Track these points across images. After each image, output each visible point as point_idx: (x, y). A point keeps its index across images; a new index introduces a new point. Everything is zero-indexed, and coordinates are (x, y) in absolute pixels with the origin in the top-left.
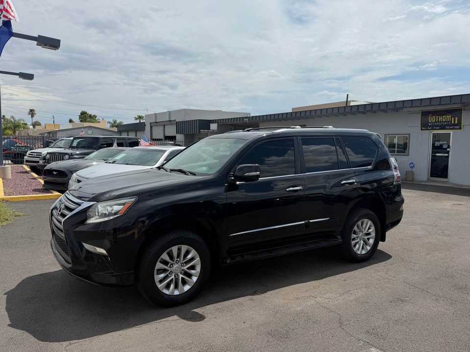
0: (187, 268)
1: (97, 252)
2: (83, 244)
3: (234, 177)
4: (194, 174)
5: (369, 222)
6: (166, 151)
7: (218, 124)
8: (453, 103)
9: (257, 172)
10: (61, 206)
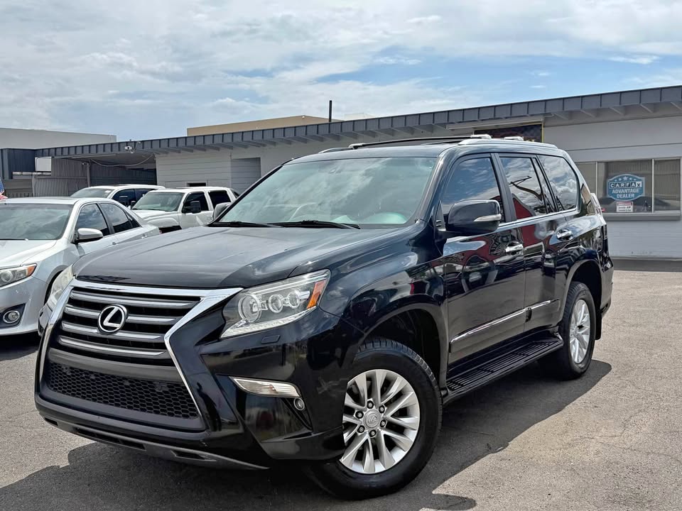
0: (393, 416)
1: (273, 393)
2: (236, 380)
3: (448, 227)
4: (356, 227)
5: (584, 305)
6: (72, 206)
7: (53, 157)
8: (532, 115)
9: (495, 214)
10: (113, 309)
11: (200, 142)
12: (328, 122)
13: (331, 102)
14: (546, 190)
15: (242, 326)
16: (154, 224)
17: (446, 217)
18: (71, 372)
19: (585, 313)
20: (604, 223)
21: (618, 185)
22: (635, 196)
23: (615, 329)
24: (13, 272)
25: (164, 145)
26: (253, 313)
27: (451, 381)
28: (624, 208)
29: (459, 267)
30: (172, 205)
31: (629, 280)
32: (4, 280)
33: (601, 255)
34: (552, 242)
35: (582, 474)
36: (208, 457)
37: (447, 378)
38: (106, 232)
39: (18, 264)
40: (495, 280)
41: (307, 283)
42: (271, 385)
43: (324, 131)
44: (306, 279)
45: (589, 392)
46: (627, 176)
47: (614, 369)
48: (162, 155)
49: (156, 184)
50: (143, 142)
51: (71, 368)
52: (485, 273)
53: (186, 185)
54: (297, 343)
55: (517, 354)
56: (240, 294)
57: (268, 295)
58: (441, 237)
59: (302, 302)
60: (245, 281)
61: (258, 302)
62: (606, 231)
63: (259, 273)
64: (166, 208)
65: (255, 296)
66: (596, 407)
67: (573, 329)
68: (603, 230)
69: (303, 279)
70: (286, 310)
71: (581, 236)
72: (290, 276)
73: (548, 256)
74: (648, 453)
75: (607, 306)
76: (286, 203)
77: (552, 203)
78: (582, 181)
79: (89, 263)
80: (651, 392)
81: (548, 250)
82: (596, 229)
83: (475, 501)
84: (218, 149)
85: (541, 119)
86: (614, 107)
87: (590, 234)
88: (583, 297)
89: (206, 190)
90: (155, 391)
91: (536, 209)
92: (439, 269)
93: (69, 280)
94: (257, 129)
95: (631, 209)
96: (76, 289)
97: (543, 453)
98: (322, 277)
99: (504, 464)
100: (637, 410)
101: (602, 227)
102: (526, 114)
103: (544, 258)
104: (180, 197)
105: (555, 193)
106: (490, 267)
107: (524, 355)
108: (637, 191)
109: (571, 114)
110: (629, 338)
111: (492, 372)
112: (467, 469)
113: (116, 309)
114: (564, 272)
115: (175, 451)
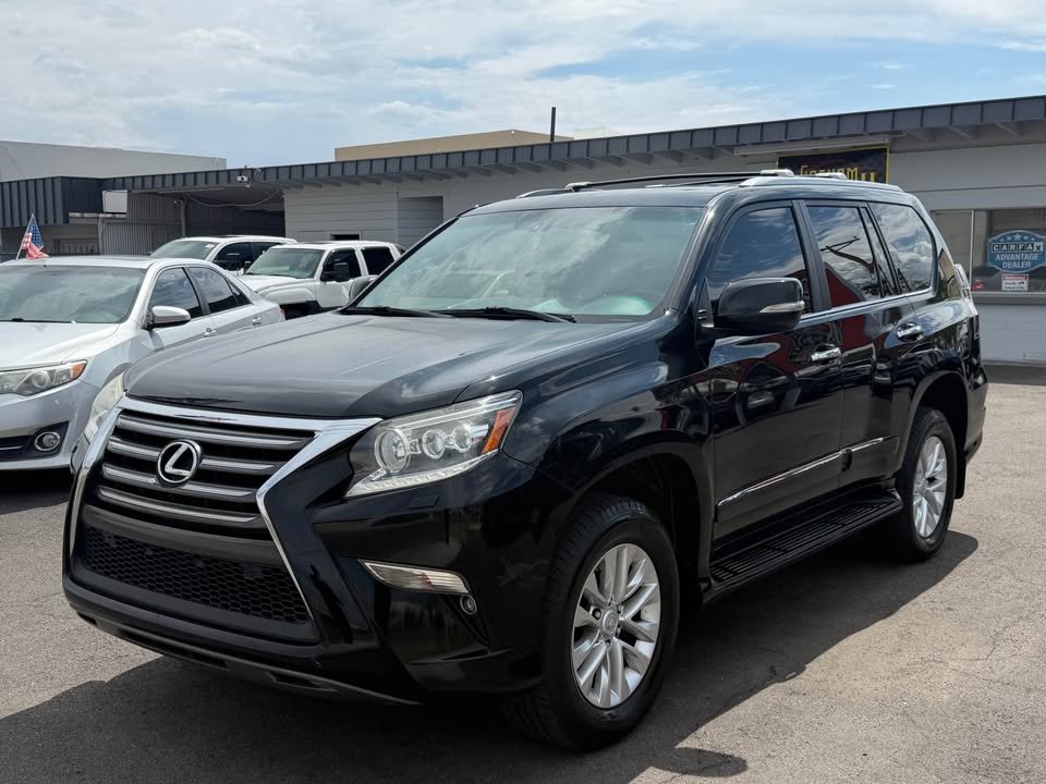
1: (427, 587)
2: (367, 564)
3: (717, 321)
4: (570, 319)
5: (938, 445)
6: (144, 271)
7: (129, 191)
8: (871, 134)
9: (795, 300)
10: (180, 446)
11: (350, 171)
12: (548, 141)
13: (554, 109)
14: (881, 258)
15: (380, 479)
16: (272, 300)
17: (715, 304)
18: (117, 543)
19: (939, 457)
20: (974, 312)
21: (1005, 248)
22: (1032, 266)
23: (989, 480)
24: (51, 373)
25: (297, 175)
26: (398, 458)
27: (717, 566)
28: (1013, 284)
29: (732, 385)
30: (306, 269)
31: (1016, 400)
32: (36, 384)
33: (968, 362)
34: (888, 344)
35: (920, 721)
36: (325, 684)
37: (710, 562)
38: (196, 312)
39: (59, 360)
40: (797, 403)
41: (485, 411)
42: (423, 575)
43: (541, 156)
44: (484, 405)
45: (940, 584)
46: (1020, 234)
47: (982, 547)
48: (294, 190)
49: (283, 235)
50: (264, 169)
51: (116, 537)
52: (780, 393)
53: (329, 237)
54: (466, 509)
55: (826, 522)
56: (378, 428)
57: (422, 430)
58: (705, 336)
59: (475, 442)
60: (385, 406)
61: (406, 442)
62: (978, 326)
63: (408, 394)
64: (296, 273)
65: (402, 432)
66: (949, 609)
67: (920, 483)
68: (973, 323)
69: (479, 405)
70: (450, 456)
71: (936, 333)
72: (460, 399)
73: (883, 366)
74: (1029, 690)
75: (977, 444)
76: (478, 269)
77: (890, 279)
78: (941, 244)
79: (147, 371)
80: (1040, 588)
81: (883, 356)
82: (961, 323)
83: (744, 761)
84: (378, 182)
85: (885, 140)
86: (1002, 123)
87: (952, 330)
88: (936, 432)
89: (358, 246)
90: (242, 578)
91: (866, 288)
92: (702, 388)
93: (117, 397)
94: (438, 151)
95: (1025, 286)
96: (127, 412)
97: (858, 684)
98: (508, 403)
99: (794, 701)
100: (1015, 616)
101: (972, 319)
102: (861, 132)
103: (874, 370)
104: (318, 255)
105: (896, 264)
106: (788, 383)
107: (837, 524)
108: (1036, 257)
109: (934, 133)
110: (1010, 497)
111: (786, 552)
112: (735, 709)
113: (185, 446)
114: (907, 390)
115: (274, 673)
